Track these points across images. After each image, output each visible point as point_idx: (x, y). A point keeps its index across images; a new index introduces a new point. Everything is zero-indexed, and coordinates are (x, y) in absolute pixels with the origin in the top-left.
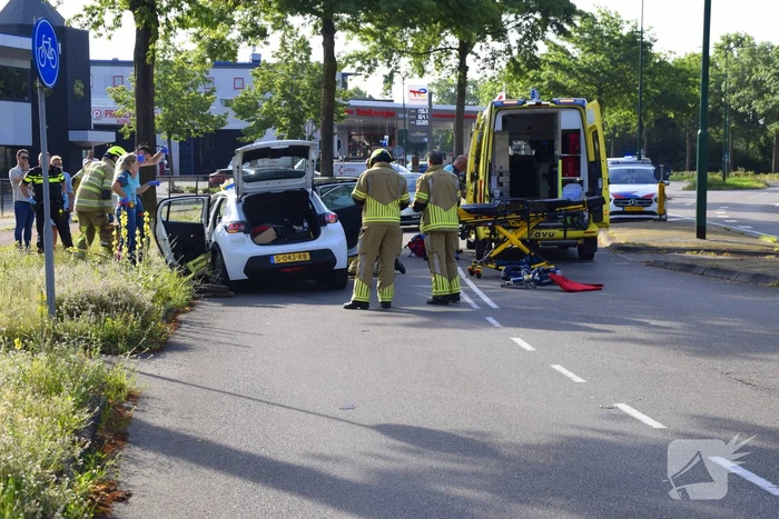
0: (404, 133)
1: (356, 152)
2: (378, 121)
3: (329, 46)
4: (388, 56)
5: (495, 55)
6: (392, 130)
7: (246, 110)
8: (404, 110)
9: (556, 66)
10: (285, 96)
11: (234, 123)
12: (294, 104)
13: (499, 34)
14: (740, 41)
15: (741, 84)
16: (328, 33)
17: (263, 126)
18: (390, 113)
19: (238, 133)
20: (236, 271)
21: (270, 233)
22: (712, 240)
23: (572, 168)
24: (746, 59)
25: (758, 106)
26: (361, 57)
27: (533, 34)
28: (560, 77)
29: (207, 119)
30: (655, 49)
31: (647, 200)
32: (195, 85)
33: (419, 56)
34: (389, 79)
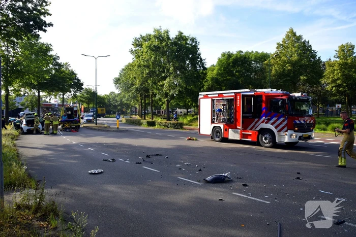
0: (53, 108)
1: (44, 112)
2: (48, 106)
3: (39, 94)
4: (50, 96)
5: (69, 95)
6: (51, 108)
7: (23, 105)
8: (53, 104)
9: (81, 97)
10: (30, 102)
11: (20, 107)
12: (32, 103)
13: (70, 92)
14: (113, 93)
15: (114, 100)
16: (39, 93)
17: (26, 108)
18: (51, 105)
19: (21, 109)
20: (25, 131)
21: (30, 125)
22: (98, 125)
23: (76, 115)
24: (114, 96)
25: (116, 104)
26: (44, 96)
27: (75, 92)
28: (81, 99)
29: (15, 106)
30: (98, 94)
31: (91, 120)
32: (12, 100)
33: (55, 96)
34: (50, 100)
